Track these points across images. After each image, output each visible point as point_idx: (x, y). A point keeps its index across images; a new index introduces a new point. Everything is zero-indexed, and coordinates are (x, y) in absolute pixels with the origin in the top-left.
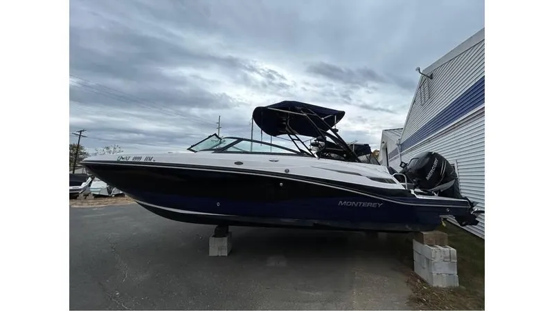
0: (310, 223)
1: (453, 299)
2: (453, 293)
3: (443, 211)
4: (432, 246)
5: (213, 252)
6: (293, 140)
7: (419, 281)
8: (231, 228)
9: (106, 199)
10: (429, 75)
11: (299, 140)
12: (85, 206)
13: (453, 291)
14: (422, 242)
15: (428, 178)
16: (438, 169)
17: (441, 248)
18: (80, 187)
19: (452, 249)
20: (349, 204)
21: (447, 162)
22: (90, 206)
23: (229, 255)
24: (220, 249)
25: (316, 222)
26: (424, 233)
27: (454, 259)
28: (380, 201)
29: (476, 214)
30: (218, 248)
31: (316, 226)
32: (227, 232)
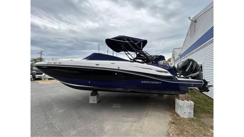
0: (129, 90)
1: (188, 123)
2: (190, 120)
3: (190, 86)
4: (183, 100)
5: (91, 102)
6: (126, 54)
7: (176, 115)
8: (99, 92)
9: (53, 80)
10: (194, 21)
11: (129, 54)
12: (44, 83)
13: (191, 120)
14: (179, 99)
15: (186, 71)
16: (192, 66)
17: (187, 102)
18: (42, 75)
19: (192, 102)
20: (146, 82)
21: (197, 63)
22: (46, 83)
23: (97, 103)
24: (94, 100)
25: (131, 90)
26: (180, 95)
27: (193, 106)
28: (160, 81)
29: (208, 87)
30: (93, 100)
31: (131, 92)
32: (97, 94)
